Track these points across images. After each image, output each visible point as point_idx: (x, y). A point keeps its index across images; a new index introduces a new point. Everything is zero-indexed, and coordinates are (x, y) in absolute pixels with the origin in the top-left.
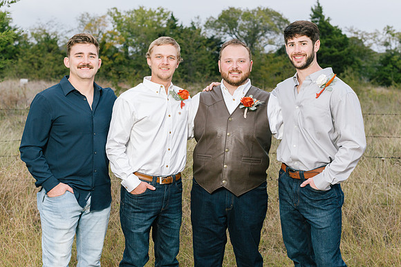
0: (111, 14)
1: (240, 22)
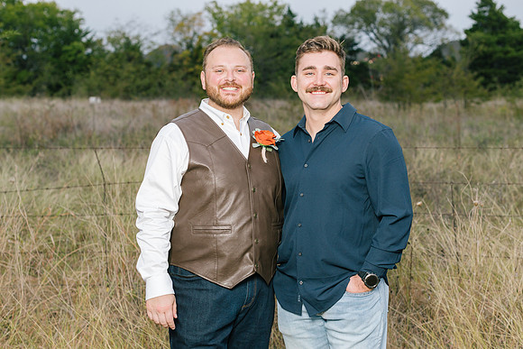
0: (209, 9)
1: (380, 16)
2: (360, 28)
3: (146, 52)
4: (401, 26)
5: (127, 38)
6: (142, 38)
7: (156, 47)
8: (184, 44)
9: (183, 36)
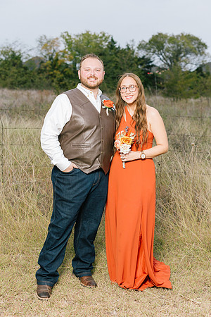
0: (63, 37)
1: (167, 45)
2: (154, 52)
3: (24, 61)
4: (179, 52)
5: (13, 52)
6: (22, 52)
7: (31, 58)
8: (48, 57)
9: (47, 52)
